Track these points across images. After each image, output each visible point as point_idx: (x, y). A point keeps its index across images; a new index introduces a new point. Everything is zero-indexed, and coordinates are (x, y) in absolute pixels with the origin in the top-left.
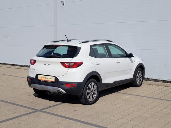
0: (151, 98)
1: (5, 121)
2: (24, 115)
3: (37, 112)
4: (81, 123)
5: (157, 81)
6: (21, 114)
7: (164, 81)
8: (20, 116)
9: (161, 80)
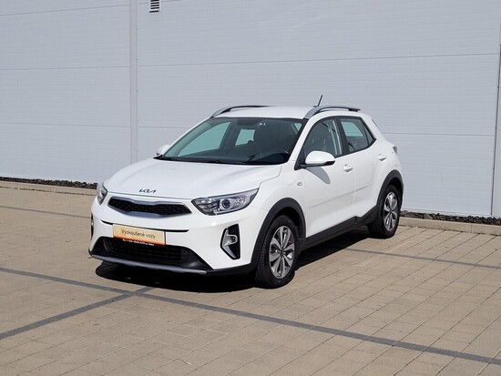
0: (412, 257)
1: (53, 321)
2: (98, 305)
3: (129, 296)
4: (256, 320)
5: (421, 216)
6: (90, 303)
7: (437, 217)
8: (89, 308)
9: (431, 215)
